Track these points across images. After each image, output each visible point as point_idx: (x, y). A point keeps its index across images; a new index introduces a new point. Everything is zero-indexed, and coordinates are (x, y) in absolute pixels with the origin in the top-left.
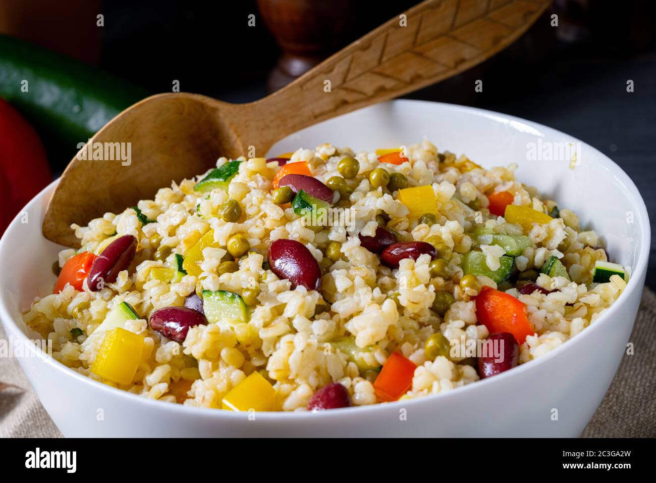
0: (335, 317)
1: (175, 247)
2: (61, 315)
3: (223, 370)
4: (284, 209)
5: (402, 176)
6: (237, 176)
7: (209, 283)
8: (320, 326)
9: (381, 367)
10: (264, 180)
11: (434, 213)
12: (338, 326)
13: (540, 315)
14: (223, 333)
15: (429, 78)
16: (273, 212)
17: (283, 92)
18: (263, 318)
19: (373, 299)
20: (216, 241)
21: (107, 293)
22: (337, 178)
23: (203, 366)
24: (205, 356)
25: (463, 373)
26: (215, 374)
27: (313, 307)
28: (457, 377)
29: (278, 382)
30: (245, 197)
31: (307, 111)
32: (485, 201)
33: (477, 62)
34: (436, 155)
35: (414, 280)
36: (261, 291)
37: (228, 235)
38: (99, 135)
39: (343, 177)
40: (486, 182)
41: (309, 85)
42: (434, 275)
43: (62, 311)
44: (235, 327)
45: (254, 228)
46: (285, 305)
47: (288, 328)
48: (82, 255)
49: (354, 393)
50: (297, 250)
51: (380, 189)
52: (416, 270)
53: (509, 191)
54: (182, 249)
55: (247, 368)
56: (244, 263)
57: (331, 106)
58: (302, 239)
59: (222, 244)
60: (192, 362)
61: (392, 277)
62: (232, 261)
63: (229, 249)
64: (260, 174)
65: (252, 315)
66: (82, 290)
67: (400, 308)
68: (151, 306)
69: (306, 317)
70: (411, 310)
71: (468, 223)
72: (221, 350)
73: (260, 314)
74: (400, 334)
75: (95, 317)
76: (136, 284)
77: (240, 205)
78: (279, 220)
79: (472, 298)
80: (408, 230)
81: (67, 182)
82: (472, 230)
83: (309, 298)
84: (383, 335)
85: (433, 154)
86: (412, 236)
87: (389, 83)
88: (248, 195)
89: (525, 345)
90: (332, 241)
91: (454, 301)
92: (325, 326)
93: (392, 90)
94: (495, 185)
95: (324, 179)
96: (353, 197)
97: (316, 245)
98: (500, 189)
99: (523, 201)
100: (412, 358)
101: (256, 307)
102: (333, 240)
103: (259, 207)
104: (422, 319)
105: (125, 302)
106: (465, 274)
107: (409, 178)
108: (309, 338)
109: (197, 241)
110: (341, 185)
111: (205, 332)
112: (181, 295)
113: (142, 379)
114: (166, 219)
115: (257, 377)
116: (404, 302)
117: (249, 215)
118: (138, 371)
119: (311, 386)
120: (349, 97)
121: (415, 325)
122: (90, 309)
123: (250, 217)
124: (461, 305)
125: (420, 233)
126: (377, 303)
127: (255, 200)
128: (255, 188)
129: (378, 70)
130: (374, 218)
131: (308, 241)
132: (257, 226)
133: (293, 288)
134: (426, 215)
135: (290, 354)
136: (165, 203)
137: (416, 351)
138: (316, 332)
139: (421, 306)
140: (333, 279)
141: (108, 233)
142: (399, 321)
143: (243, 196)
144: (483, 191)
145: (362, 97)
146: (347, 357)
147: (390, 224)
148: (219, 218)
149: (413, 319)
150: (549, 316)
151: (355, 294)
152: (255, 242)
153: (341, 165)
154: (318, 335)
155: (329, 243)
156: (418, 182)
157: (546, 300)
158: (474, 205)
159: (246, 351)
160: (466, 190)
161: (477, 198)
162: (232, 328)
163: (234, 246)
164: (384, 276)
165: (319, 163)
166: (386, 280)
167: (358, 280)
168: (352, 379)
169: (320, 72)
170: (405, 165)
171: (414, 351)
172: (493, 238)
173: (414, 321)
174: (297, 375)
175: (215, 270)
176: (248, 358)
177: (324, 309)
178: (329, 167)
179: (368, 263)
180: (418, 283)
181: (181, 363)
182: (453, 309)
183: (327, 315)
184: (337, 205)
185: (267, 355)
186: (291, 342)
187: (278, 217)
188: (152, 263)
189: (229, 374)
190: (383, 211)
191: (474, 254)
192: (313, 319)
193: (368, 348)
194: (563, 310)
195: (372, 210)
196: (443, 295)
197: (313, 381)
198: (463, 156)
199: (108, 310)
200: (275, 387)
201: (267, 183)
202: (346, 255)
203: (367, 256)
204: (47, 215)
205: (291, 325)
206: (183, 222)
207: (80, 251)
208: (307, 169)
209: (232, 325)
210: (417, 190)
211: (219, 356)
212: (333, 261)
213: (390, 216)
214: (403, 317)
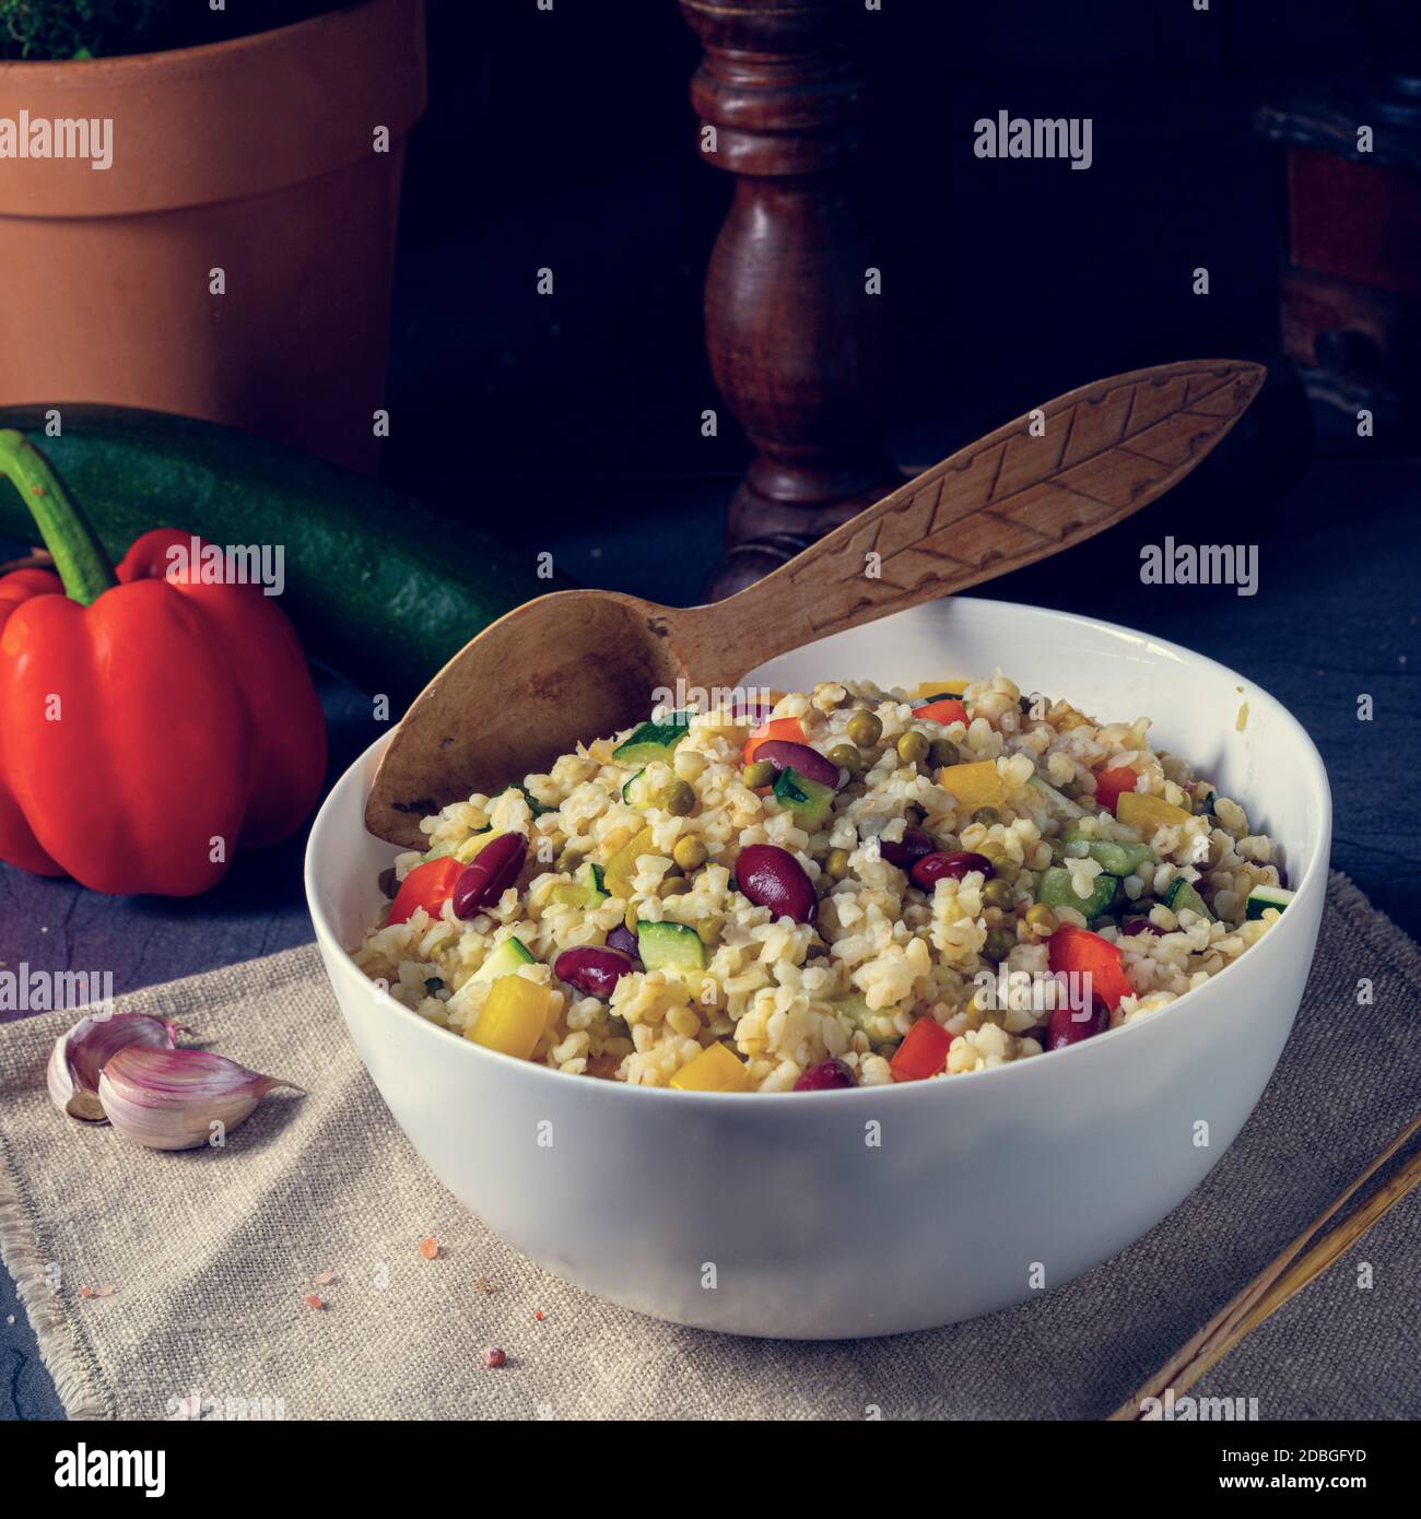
0: (837, 964)
1: (588, 853)
2: (409, 957)
3: (669, 1042)
4: (761, 796)
5: (950, 744)
6: (686, 739)
7: (647, 911)
8: (813, 977)
9: (902, 1038)
10: (730, 747)
11: (996, 806)
12: (842, 977)
13: (1145, 967)
14: (671, 984)
15: (1016, 557)
16: (745, 803)
17: (761, 585)
18: (729, 962)
19: (893, 938)
20: (656, 844)
21: (485, 924)
22: (845, 747)
23: (639, 1034)
24: (642, 1020)
25: (1022, 1048)
26: (657, 1045)
27: (804, 949)
28: (1014, 1053)
29: (751, 1060)
30: (701, 775)
31: (801, 620)
32: (1091, 782)
33: (1102, 527)
34: (1018, 700)
35: (955, 911)
36: (726, 923)
37: (675, 836)
38: (456, 661)
39: (855, 746)
40: (1095, 750)
41: (804, 574)
42: (987, 903)
43: (411, 951)
44: (688, 977)
45: (716, 827)
46: (763, 944)
47: (766, 979)
48: (439, 862)
49: (861, 1074)
50: (781, 860)
51: (914, 766)
52: (960, 896)
53: (1132, 767)
54: (602, 856)
55: (704, 1038)
56: (700, 881)
57: (843, 610)
58: (789, 845)
59: (666, 849)
60: (622, 1029)
61: (927, 906)
62: (681, 877)
63: (676, 856)
64: (726, 738)
65: (713, 958)
66: (440, 919)
67: (934, 953)
68: (554, 945)
69: (793, 962)
70: (950, 955)
71: (1054, 823)
72: (667, 1009)
73: (726, 957)
74: (932, 990)
75: (466, 960)
76: (529, 910)
77: (693, 788)
78: (754, 813)
79: (1043, 940)
80: (955, 833)
81: (404, 741)
82: (1058, 835)
83: (799, 936)
84: (907, 992)
85: (1012, 699)
86: (960, 841)
87: (943, 568)
88: (705, 774)
89: (1119, 1011)
90: (835, 849)
91: (1016, 943)
92: (820, 976)
93: (949, 580)
94: (1110, 755)
95: (825, 747)
96: (870, 778)
97: (811, 854)
98: (1117, 763)
99: (1152, 785)
100: (950, 1026)
101: (718, 947)
102: (837, 846)
103: (722, 793)
104: (966, 970)
105: (515, 938)
106: (1035, 903)
107: (961, 748)
108: (797, 994)
109: (625, 845)
110: (851, 757)
111: (643, 983)
112: (602, 928)
113: (546, 1053)
114: (574, 808)
115: (719, 1050)
116: (939, 943)
117: (709, 806)
118: (540, 1040)
119: (798, 1064)
120: (872, 594)
121: (957, 978)
122: (459, 948)
123: (709, 808)
124: (1026, 949)
125: (973, 838)
126: (900, 944)
127: (716, 783)
128: (716, 762)
129: (924, 545)
130: (901, 814)
131: (797, 848)
132: (719, 824)
133: (774, 919)
134: (983, 809)
135: (769, 1016)
136: (569, 780)
137: (955, 1017)
138: (808, 985)
139: (966, 949)
140: (835, 908)
141: (476, 827)
142: (932, 971)
143: (697, 775)
144: (1090, 766)
145: (897, 592)
146: (853, 1022)
147: (927, 822)
148: (661, 810)
149: (955, 970)
150: (1160, 969)
151: (868, 930)
152: (716, 848)
153: (855, 725)
154: (811, 990)
155: (831, 851)
156: (976, 752)
157: (1159, 946)
158: (1070, 791)
159: (704, 1013)
160: (1057, 765)
161: (1075, 779)
162: (683, 979)
163: (684, 853)
164: (913, 903)
165: (818, 719)
166: (916, 910)
167: (873, 909)
168: (859, 1056)
169: (825, 551)
170: (957, 726)
171: (951, 1016)
172: (1090, 846)
173: (953, 973)
174: (779, 1048)
175: (654, 890)
176: (706, 1023)
177: (820, 952)
178: (834, 726)
179: (889, 884)
180: (962, 915)
181: (605, 1030)
182: (1014, 955)
183: (825, 960)
184: (845, 790)
185: (734, 1019)
186: (772, 999)
187: (752, 810)
188: (556, 878)
189: (677, 1045)
190: (916, 802)
191: (1055, 872)
192: (803, 966)
193: (885, 1010)
194: (1185, 961)
195: (899, 801)
196: (1001, 935)
197: (803, 1057)
198: (1062, 702)
199: (485, 950)
200: (747, 1065)
201: (735, 753)
202: (856, 870)
203: (888, 872)
204: (372, 795)
205: (771, 975)
206: (603, 813)
207: (429, 856)
208: (798, 731)
209: (684, 974)
210: (971, 769)
211: (664, 1017)
212: (836, 880)
213: (926, 810)
214: (938, 967)
